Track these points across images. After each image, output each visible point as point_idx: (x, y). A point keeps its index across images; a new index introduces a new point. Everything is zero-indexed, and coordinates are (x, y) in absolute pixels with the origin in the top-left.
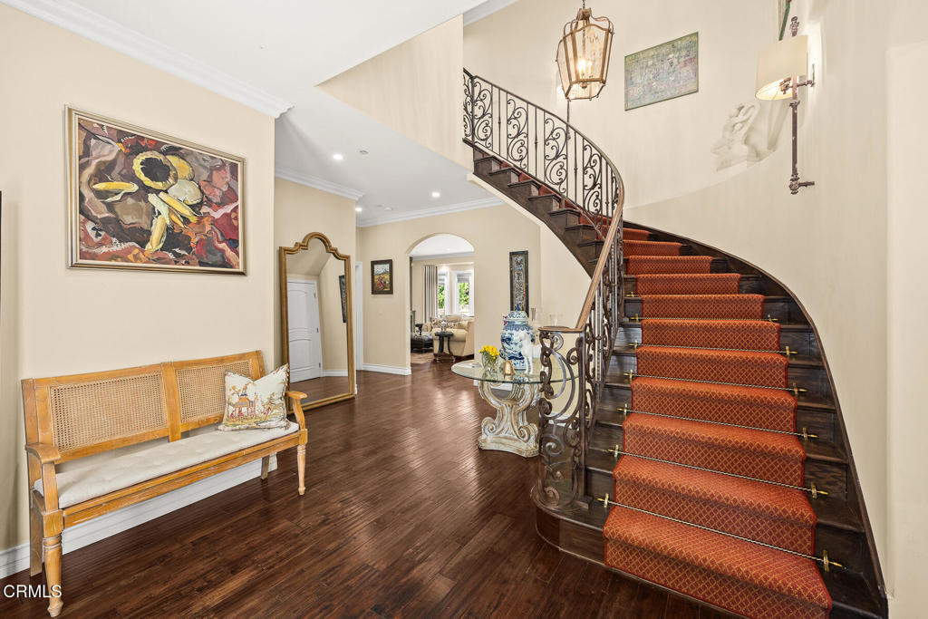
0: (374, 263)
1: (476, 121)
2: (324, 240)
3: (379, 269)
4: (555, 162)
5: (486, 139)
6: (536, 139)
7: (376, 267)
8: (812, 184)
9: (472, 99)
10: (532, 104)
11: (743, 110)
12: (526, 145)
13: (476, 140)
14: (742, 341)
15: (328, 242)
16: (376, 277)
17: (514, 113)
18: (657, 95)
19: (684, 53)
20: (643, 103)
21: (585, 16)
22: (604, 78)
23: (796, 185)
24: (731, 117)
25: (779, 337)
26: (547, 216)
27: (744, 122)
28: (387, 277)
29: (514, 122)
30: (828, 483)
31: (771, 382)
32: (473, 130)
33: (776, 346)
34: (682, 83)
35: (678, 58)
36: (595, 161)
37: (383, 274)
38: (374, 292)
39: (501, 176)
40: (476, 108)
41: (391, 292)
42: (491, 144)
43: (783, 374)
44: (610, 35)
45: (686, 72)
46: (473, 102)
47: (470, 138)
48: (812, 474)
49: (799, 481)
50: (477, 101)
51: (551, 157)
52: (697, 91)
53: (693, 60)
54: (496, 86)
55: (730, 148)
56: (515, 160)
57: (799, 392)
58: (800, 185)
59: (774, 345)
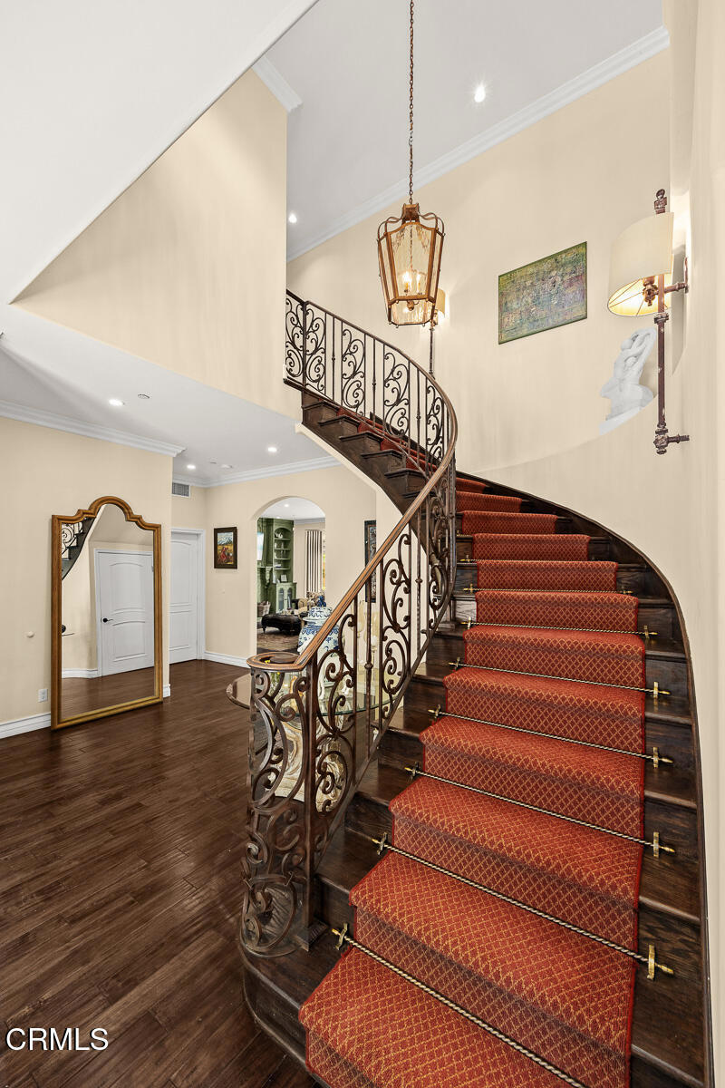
0: (217, 531)
1: (308, 357)
2: (123, 506)
3: (223, 538)
4: (396, 408)
5: (318, 381)
6: (374, 380)
7: (220, 535)
8: (686, 438)
9: (303, 328)
10: (370, 335)
11: (638, 340)
12: (362, 387)
13: (308, 381)
14: (594, 669)
15: (128, 508)
16: (219, 548)
17: (349, 346)
18: (537, 324)
19: (569, 270)
20: (520, 334)
21: (411, 215)
22: (432, 295)
23: (664, 440)
24: (623, 350)
25: (644, 667)
26: (384, 478)
27: (637, 356)
28: (231, 548)
29: (350, 358)
30: (676, 952)
31: (622, 743)
32: (304, 368)
33: (641, 680)
34: (566, 308)
35: (562, 276)
36: (438, 408)
37: (226, 544)
38: (217, 566)
39: (333, 426)
40: (308, 341)
41: (235, 566)
42: (324, 387)
43: (639, 731)
44: (438, 237)
45: (572, 293)
46: (305, 333)
47: (300, 379)
48: (650, 930)
49: (630, 939)
50: (308, 332)
51: (392, 402)
52: (586, 318)
53: (580, 277)
54: (330, 314)
55: (621, 390)
56: (352, 407)
57: (660, 762)
58: (669, 440)
59: (637, 679)
